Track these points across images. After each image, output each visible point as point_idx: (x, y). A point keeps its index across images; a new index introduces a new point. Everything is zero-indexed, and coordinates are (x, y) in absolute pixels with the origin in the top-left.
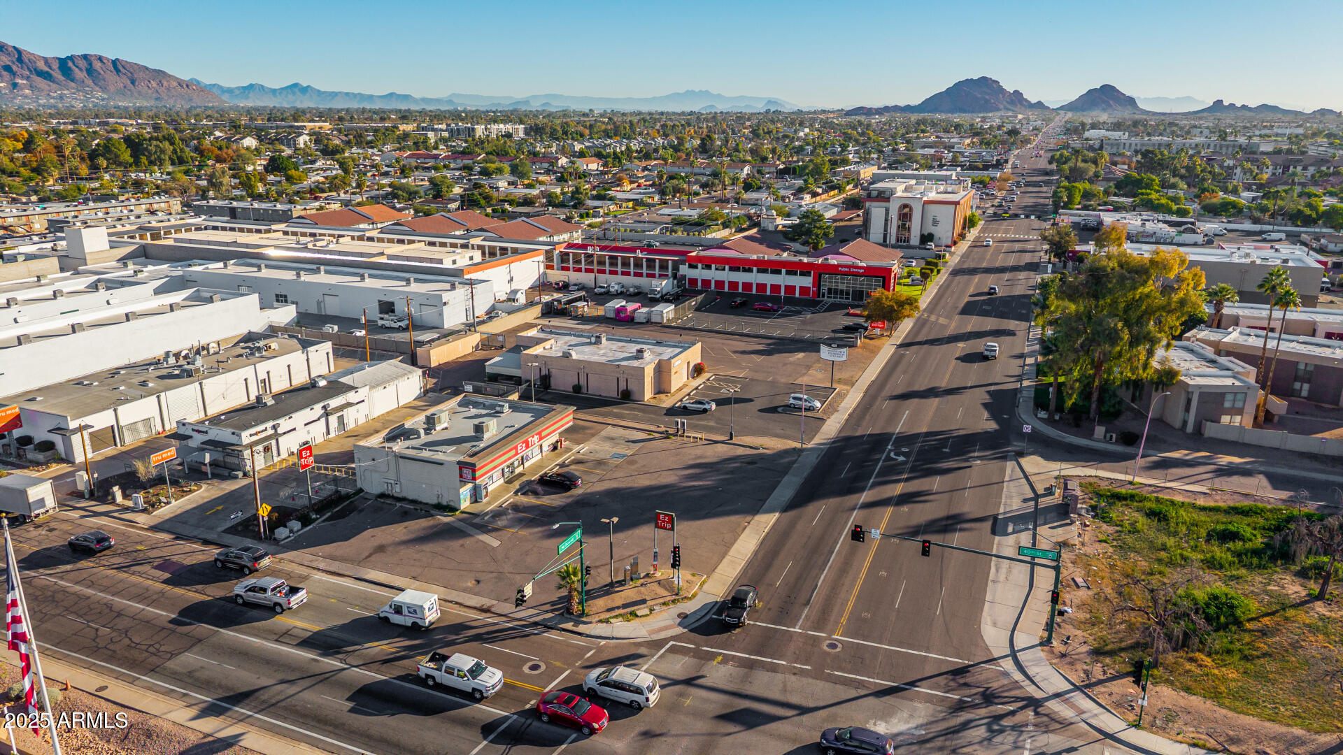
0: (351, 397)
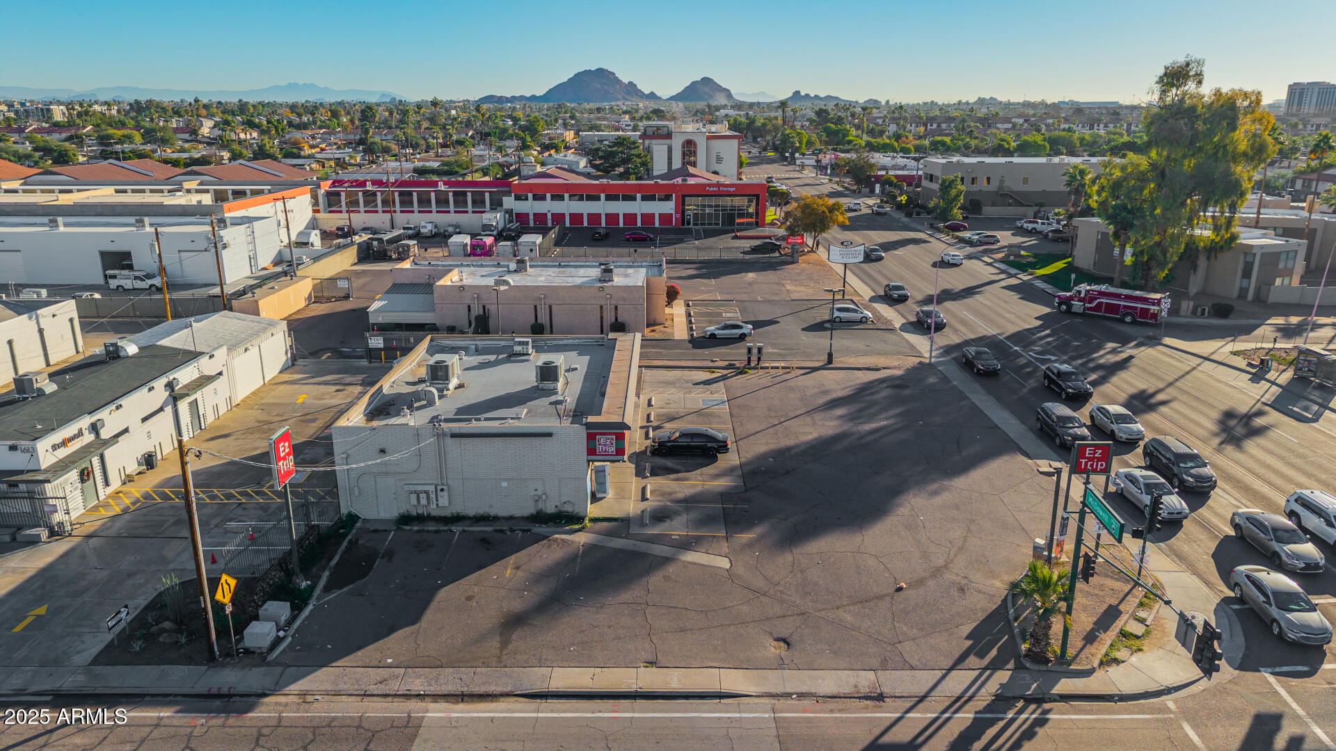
0: (205, 366)
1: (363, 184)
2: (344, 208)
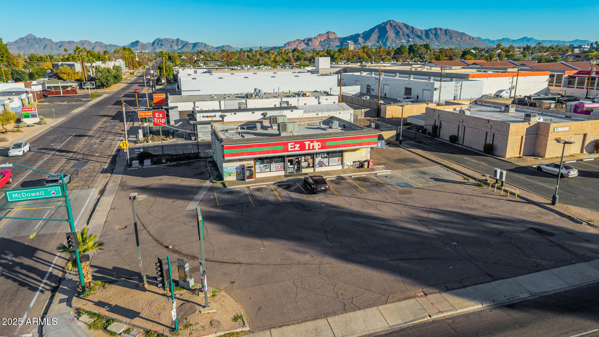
1: (589, 73)
2: (585, 86)
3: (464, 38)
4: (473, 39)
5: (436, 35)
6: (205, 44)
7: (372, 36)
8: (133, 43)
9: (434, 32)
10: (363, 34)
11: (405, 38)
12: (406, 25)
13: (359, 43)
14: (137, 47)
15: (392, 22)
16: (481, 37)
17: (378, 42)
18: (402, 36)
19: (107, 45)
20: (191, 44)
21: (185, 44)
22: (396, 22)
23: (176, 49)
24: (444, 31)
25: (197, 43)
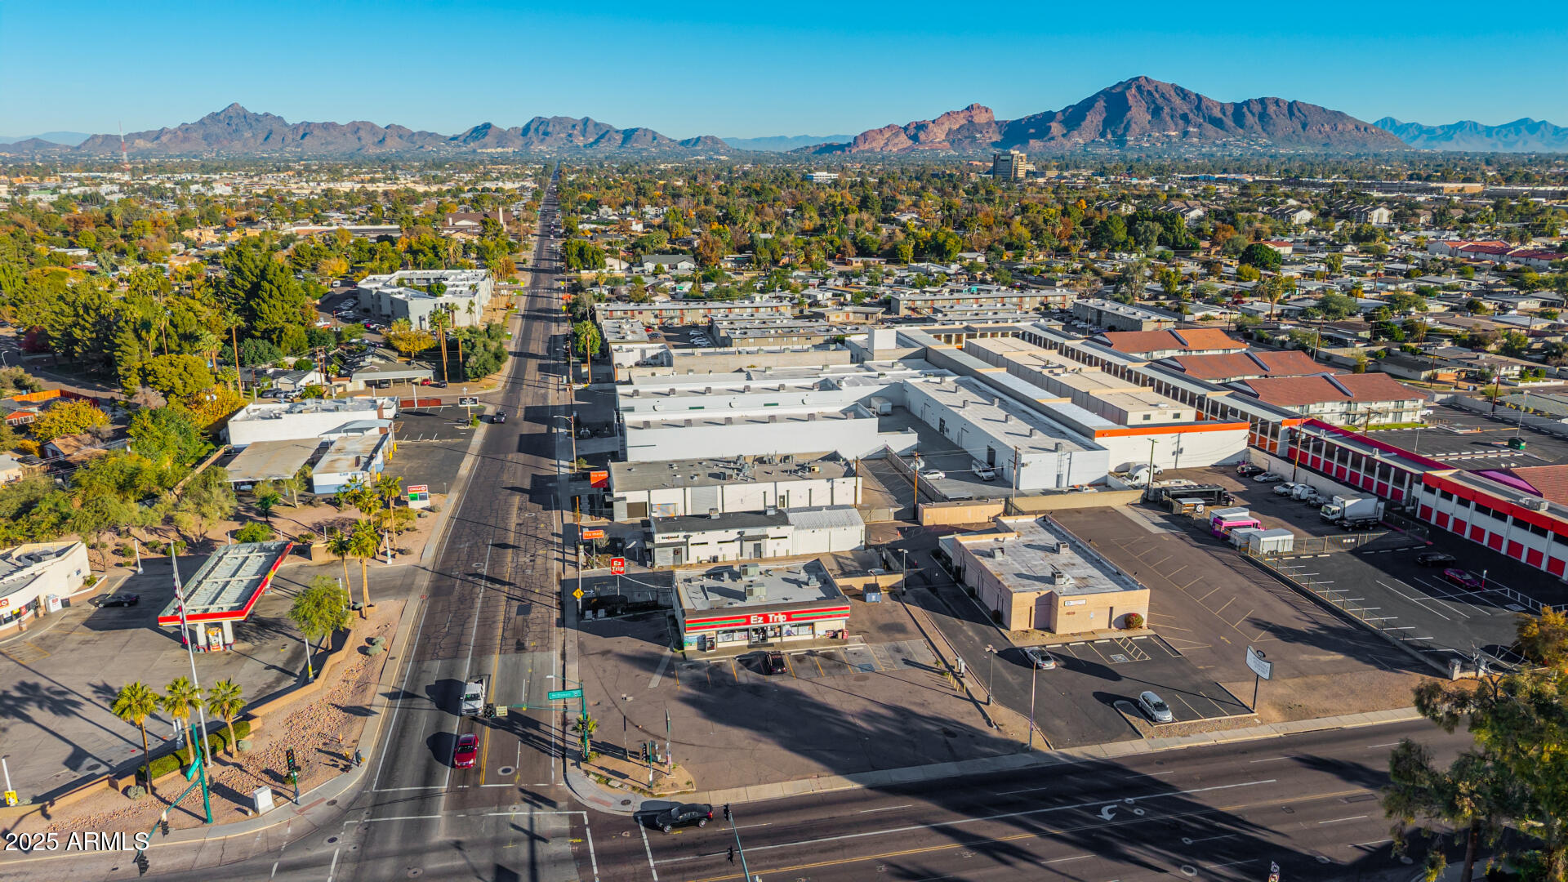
0: (770, 531)
3: (1340, 127)
4: (1366, 129)
5: (1263, 117)
6: (654, 133)
7: (1089, 118)
8: (476, 129)
9: (1257, 108)
10: (1064, 111)
11: (1176, 124)
12: (1182, 90)
13: (1050, 135)
14: (487, 139)
15: (1143, 82)
16: (1395, 117)
17: (1103, 135)
18: (1168, 118)
19: (413, 134)
20: (617, 132)
21: (604, 133)
22: (1153, 82)
23: (581, 144)
24: (1286, 107)
25: (634, 131)
